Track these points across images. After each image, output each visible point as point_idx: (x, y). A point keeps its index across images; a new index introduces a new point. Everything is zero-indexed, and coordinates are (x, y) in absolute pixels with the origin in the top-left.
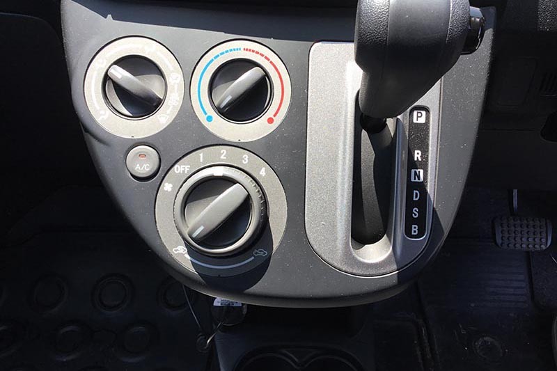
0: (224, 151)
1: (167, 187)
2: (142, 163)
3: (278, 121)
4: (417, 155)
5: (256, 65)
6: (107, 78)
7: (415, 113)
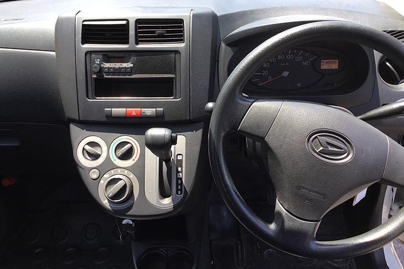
0: (119, 170)
1: (102, 182)
2: (94, 175)
3: (136, 160)
4: (179, 169)
5: (130, 143)
6: (84, 149)
7: (178, 156)
